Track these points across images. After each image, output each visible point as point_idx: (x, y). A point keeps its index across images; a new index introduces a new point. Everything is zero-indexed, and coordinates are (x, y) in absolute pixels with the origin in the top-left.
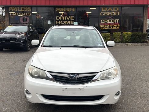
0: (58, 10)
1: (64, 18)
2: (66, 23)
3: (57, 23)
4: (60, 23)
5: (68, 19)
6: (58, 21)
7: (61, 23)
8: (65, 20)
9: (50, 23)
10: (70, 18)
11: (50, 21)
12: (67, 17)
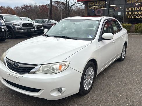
0: (128, 2)
1: (134, 9)
2: (135, 14)
3: (126, 14)
4: (129, 14)
5: (138, 10)
6: (128, 12)
7: (131, 14)
8: (134, 11)
9: (120, 14)
10: (140, 9)
11: (120, 12)
12: (137, 8)
